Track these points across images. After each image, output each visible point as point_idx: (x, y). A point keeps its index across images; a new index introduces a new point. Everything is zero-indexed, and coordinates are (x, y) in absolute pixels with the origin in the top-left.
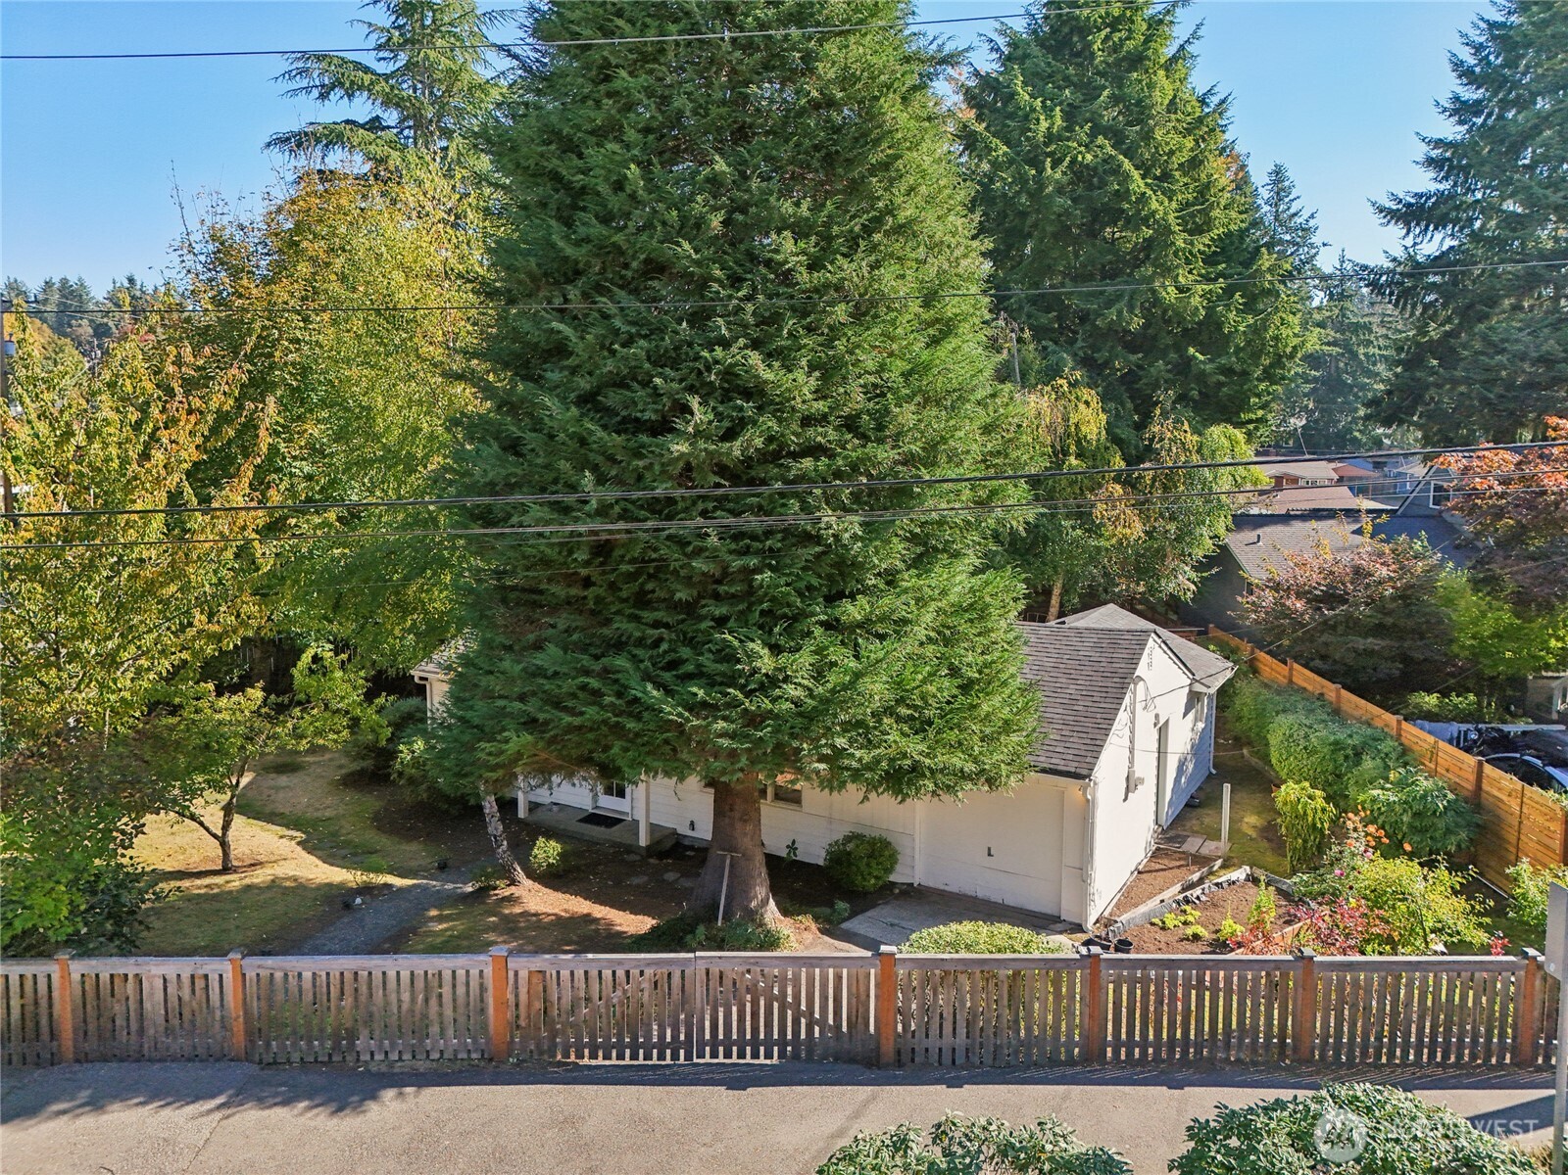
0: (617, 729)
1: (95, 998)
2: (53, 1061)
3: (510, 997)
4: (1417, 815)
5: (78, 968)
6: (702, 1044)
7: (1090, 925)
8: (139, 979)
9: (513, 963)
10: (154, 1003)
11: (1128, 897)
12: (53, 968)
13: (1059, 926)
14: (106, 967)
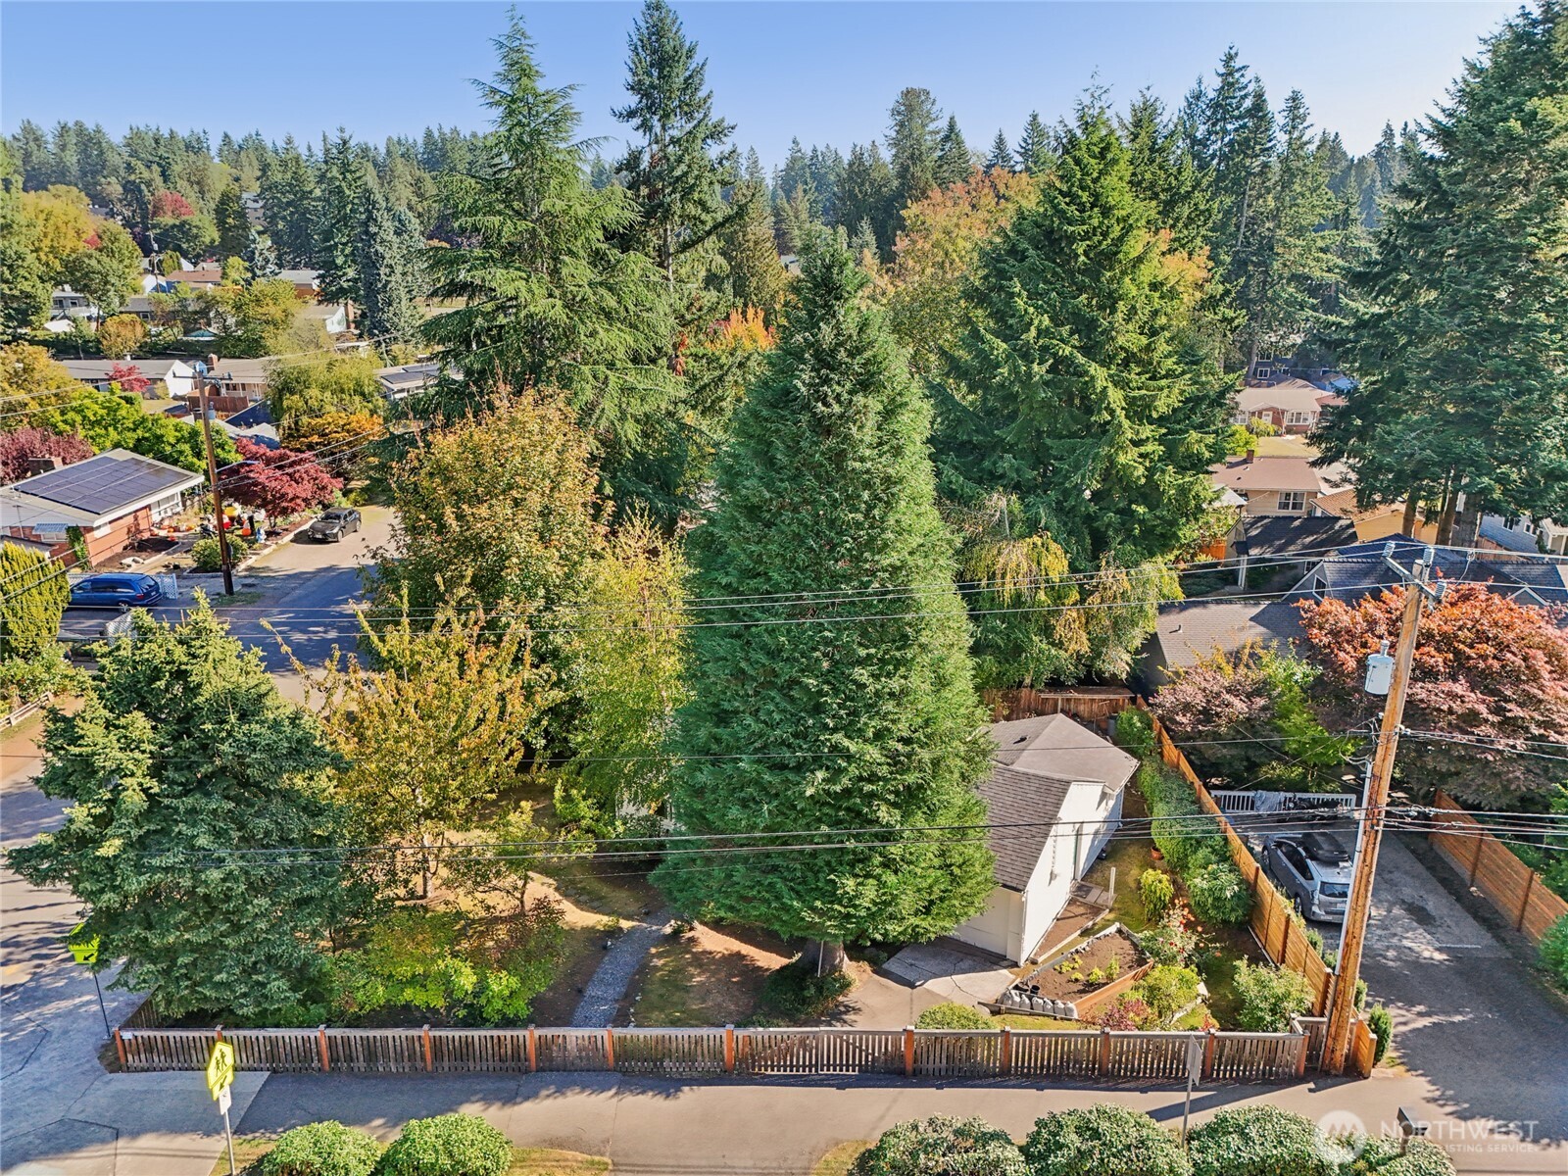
0: (778, 918)
1: (543, 1045)
2: (527, 1071)
3: (734, 1045)
4: (1215, 899)
5: (538, 1032)
6: (823, 1065)
7: (1022, 963)
8: (564, 1037)
9: (736, 1033)
10: (571, 1045)
11: (1049, 939)
12: (526, 1033)
13: (1005, 963)
14: (549, 1032)
